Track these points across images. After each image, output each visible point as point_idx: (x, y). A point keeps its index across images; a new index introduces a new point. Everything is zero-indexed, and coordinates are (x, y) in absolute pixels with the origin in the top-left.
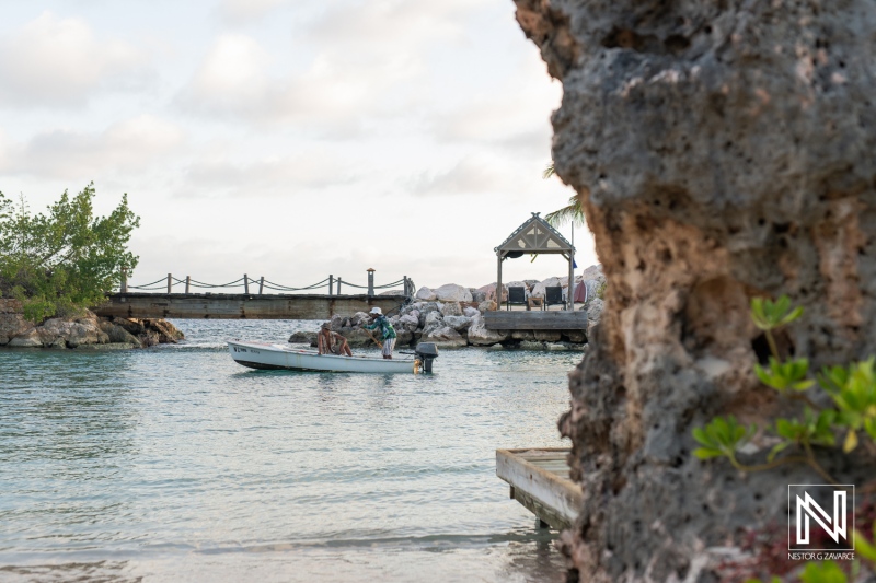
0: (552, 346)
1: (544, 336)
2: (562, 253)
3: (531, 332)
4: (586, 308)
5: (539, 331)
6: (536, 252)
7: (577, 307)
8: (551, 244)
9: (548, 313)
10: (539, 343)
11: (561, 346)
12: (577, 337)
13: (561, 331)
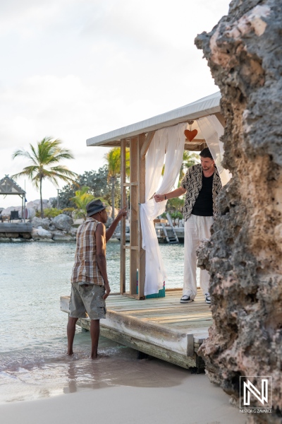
0: (15, 240)
1: (11, 235)
2: (19, 194)
3: (4, 233)
4: (30, 221)
5: (8, 233)
6: (6, 194)
7: (27, 221)
8: (14, 190)
9: (13, 224)
10: (8, 239)
11: (19, 240)
12: (27, 236)
13: (19, 233)
